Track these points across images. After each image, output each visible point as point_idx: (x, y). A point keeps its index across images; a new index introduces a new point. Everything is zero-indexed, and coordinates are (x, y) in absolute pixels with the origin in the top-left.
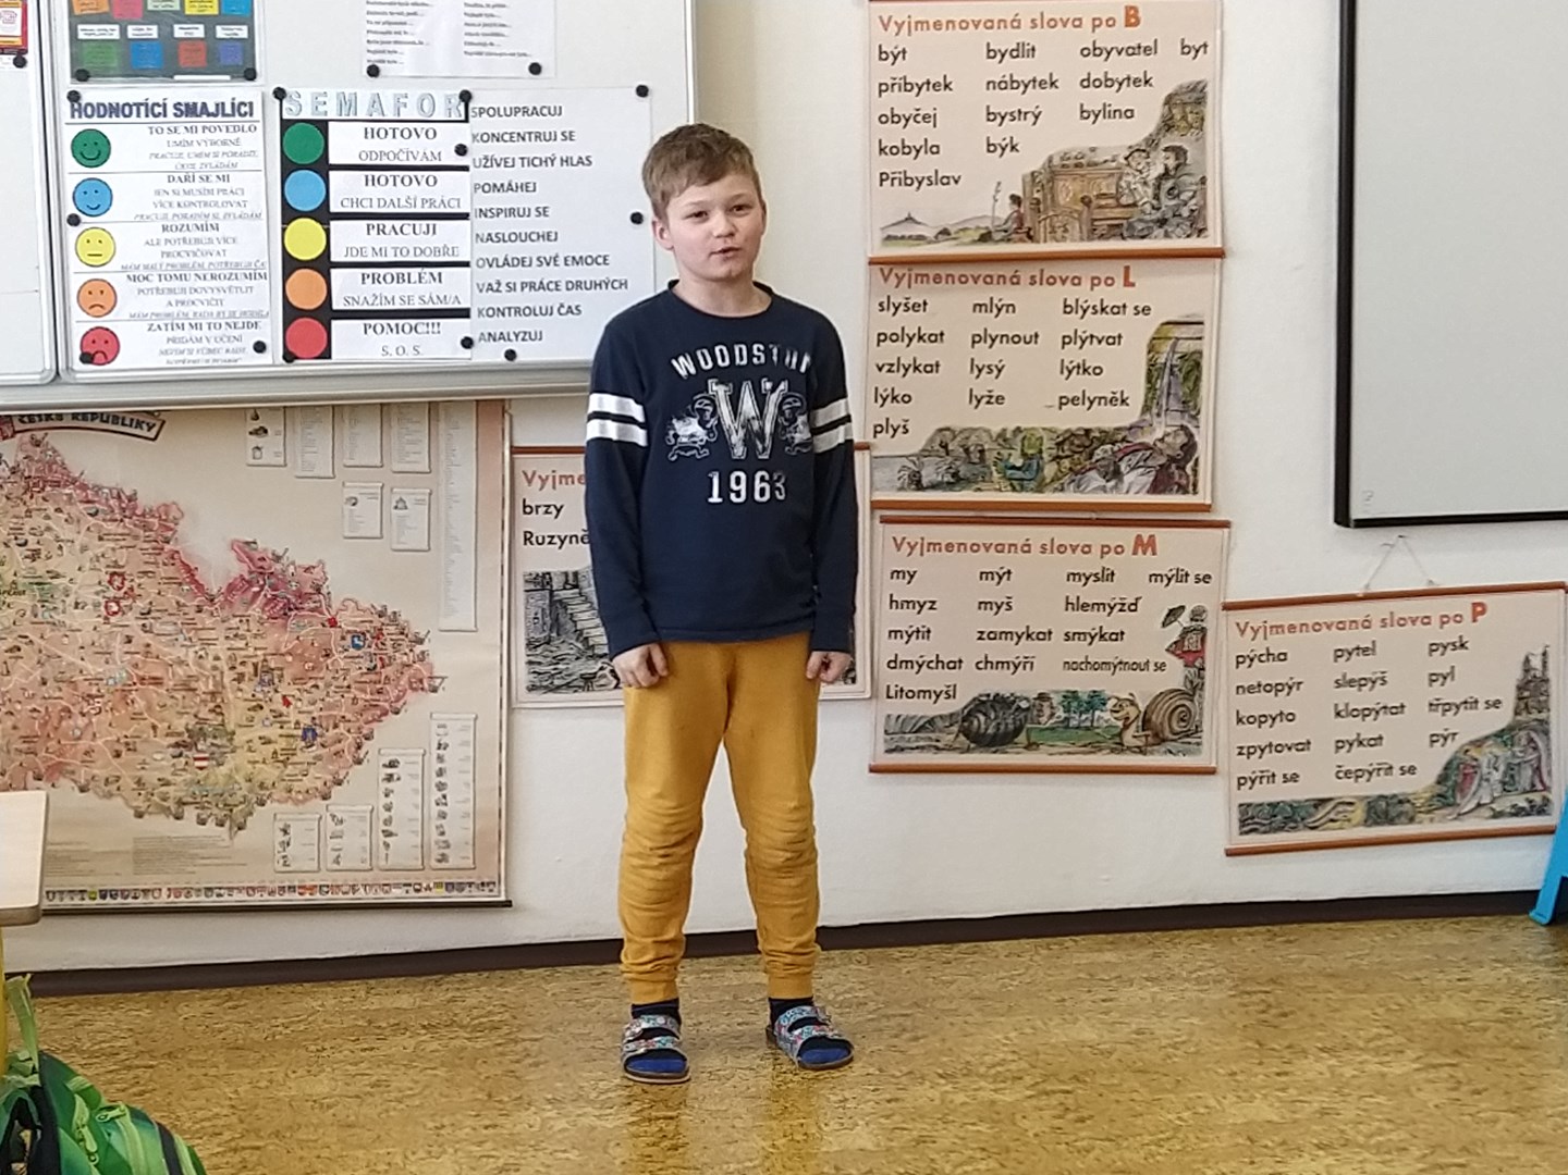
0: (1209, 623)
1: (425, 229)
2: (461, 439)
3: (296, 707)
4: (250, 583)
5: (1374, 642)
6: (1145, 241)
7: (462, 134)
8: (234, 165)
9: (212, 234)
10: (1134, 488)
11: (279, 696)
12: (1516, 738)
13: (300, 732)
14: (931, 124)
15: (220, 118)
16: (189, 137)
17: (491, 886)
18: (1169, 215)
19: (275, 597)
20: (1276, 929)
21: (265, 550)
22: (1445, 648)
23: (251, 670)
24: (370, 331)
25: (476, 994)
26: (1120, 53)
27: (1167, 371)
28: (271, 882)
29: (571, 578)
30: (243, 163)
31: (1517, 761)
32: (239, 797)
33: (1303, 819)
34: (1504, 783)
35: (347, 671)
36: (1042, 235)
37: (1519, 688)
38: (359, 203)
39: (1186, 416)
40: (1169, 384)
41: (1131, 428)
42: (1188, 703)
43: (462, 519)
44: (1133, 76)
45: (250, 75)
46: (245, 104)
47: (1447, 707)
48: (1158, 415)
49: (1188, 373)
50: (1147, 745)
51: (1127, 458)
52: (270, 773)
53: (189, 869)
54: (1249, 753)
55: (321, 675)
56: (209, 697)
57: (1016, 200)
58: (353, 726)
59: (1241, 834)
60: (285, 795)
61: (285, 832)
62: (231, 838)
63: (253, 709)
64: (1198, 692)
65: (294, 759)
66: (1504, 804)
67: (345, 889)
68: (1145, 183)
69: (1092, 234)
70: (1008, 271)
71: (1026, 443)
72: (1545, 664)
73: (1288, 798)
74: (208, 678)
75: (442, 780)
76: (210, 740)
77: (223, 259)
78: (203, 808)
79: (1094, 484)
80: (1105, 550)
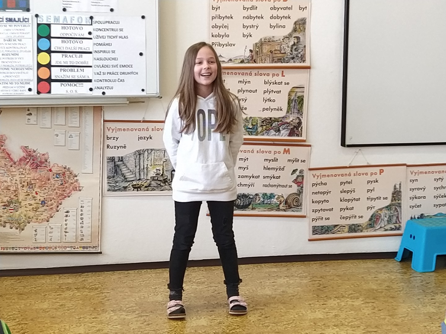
0: (305, 174)
1: (79, 56)
2: (89, 118)
3: (39, 195)
4: (26, 159)
5: (352, 180)
6: (288, 63)
7: (90, 29)
8: (23, 37)
9: (16, 56)
10: (284, 135)
11: (34, 192)
12: (392, 208)
13: (41, 202)
14: (227, 29)
15: (19, 23)
16: (10, 28)
17: (96, 248)
18: (295, 56)
19: (33, 163)
20: (322, 262)
21: (31, 149)
22: (372, 182)
23: (26, 184)
24: (62, 86)
25: (91, 279)
26: (281, 9)
27: (294, 101)
28: (32, 246)
29: (120, 158)
30: (26, 36)
31: (392, 215)
32: (22, 221)
33: (331, 231)
34: (388, 221)
35: (54, 185)
36: (258, 61)
37: (393, 194)
38: (60, 48)
39: (299, 114)
40: (294, 105)
41: (283, 117)
42: (298, 197)
43: (89, 141)
44: (285, 16)
45: (28, 10)
46: (27, 19)
47: (372, 199)
48: (291, 114)
49: (300, 102)
50: (286, 209)
51: (282, 126)
52: (31, 214)
53: (7, 242)
54: (316, 212)
55: (47, 186)
56: (14, 192)
57: (251, 51)
58: (56, 201)
59: (313, 235)
60: (36, 220)
61: (36, 231)
62: (20, 233)
63: (27, 195)
64: (301, 194)
65: (39, 210)
66: (388, 227)
67: (54, 248)
68: (288, 47)
69: (273, 61)
70: (248, 71)
71: (253, 121)
72: (400, 187)
73: (326, 224)
74: (14, 186)
75: (82, 217)
76: (14, 204)
77: (20, 64)
78: (12, 224)
79: (272, 134)
80: (275, 153)
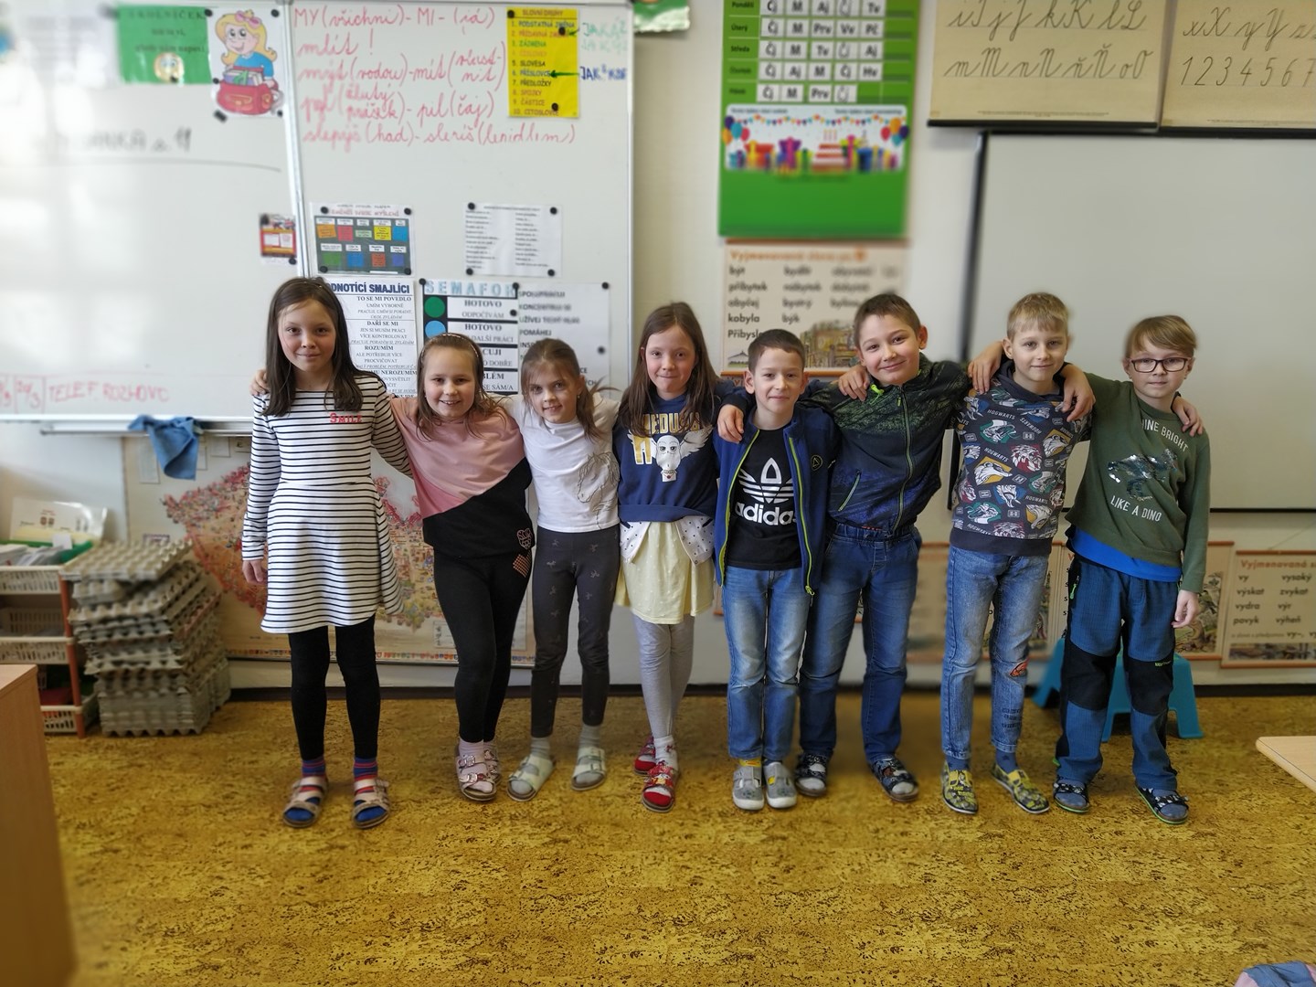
1: (495, 352)
7: (514, 305)
8: (401, 317)
9: (389, 351)
14: (756, 306)
15: (392, 293)
16: (378, 302)
26: (852, 273)
30: (405, 316)
44: (857, 285)
45: (408, 272)
46: (405, 286)
69: (836, 364)
77: (395, 364)
